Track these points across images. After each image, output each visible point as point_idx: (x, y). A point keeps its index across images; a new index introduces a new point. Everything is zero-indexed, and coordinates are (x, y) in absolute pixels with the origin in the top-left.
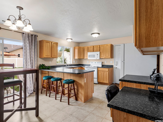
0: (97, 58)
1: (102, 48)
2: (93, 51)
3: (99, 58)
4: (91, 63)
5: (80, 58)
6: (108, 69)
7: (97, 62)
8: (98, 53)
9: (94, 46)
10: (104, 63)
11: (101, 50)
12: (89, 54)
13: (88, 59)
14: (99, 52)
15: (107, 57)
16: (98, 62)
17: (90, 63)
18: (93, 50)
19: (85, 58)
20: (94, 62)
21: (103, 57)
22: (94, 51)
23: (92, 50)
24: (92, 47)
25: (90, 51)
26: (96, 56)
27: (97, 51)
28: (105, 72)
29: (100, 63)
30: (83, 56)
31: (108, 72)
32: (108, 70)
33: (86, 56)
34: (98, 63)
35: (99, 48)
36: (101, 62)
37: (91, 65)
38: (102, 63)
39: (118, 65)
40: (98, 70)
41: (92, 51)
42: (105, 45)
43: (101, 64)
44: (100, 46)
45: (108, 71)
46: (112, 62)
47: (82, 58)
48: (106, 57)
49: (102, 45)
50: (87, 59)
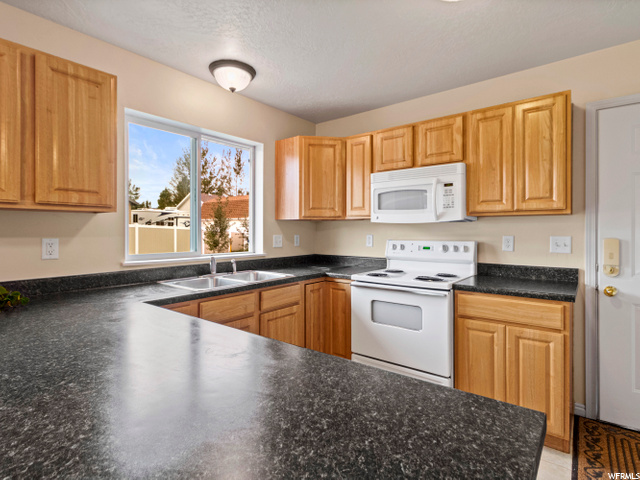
0: (440, 210)
1: (484, 133)
2: (414, 165)
3: (458, 213)
4: (394, 247)
5: (317, 213)
6: (558, 306)
7: (437, 246)
8: (456, 173)
9: (414, 128)
10: (494, 250)
11: (477, 153)
12: (380, 182)
13: (373, 220)
14: (460, 167)
15: (534, 205)
16: (451, 245)
17: (387, 252)
18: (408, 153)
19: (350, 214)
20: (413, 245)
21: (498, 207)
22: (419, 159)
23: (400, 156)
24: (401, 131)
25: (389, 166)
26: (435, 197)
27: (446, 158)
28: (529, 332)
29: (466, 249)
30: (338, 199)
31: (560, 336)
32: (559, 316)
33: (358, 202)
34: (445, 248)
35: (458, 138)
36: (472, 246)
37: (391, 266)
38: (479, 248)
39: (627, 270)
40: (461, 310)
41: (401, 164)
42: (513, 106)
43: (471, 255)
44: (472, 121)
45: (558, 324)
46: (568, 240)
47: (328, 214)
48: (524, 206)
49: (484, 111)
50: (366, 220)
